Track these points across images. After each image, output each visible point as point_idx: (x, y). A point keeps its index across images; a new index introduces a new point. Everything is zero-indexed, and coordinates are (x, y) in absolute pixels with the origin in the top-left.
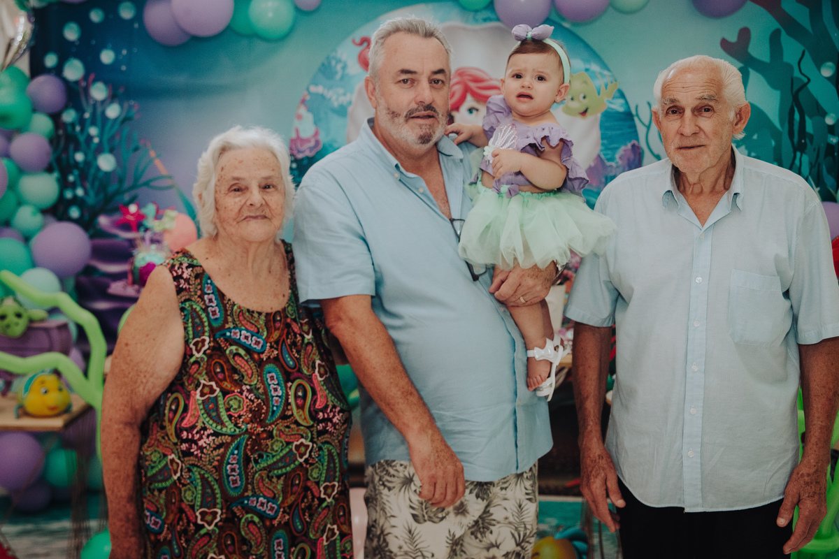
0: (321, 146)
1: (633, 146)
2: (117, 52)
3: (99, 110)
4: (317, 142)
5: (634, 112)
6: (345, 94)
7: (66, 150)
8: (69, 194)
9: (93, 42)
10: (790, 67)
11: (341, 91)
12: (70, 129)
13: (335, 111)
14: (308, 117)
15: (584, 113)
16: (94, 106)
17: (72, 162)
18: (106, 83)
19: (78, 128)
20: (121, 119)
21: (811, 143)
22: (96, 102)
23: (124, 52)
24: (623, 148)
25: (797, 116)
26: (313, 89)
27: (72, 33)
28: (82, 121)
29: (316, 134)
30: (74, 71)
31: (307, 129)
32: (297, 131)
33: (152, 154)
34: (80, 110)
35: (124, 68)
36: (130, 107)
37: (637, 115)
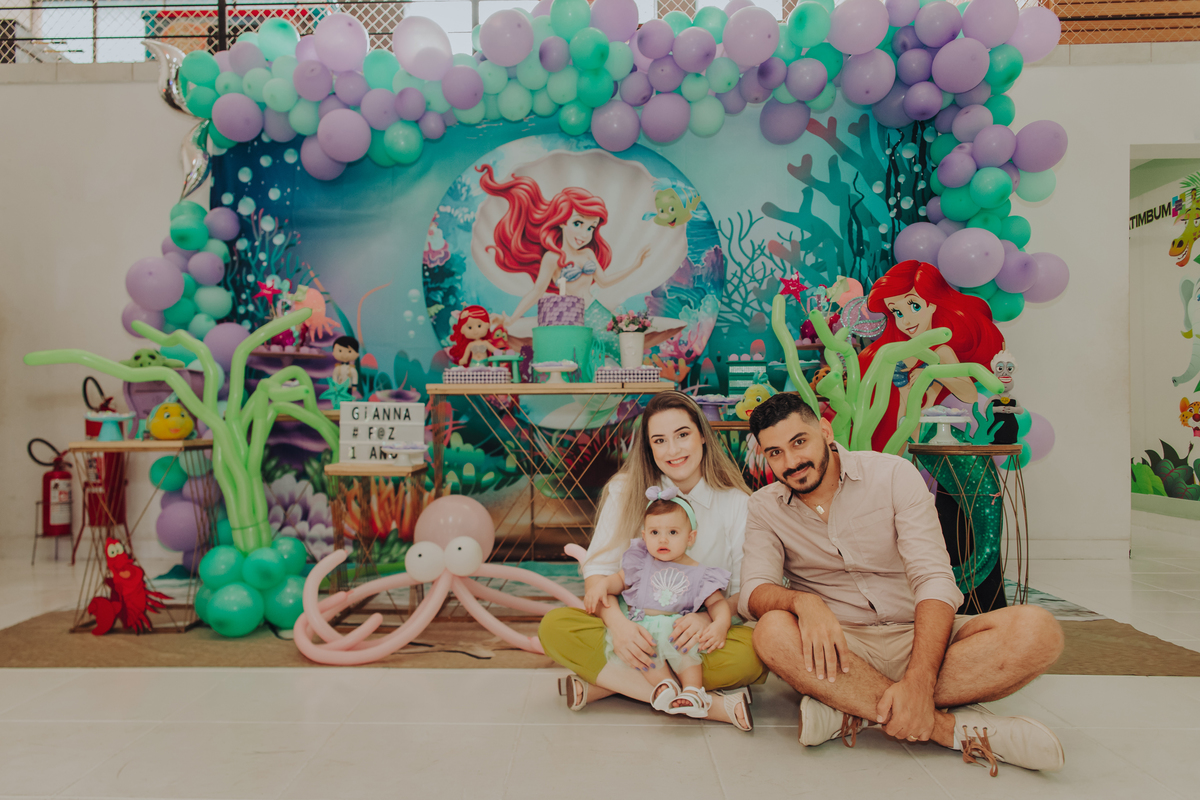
0: (450, 257)
1: (716, 249)
2: (283, 191)
3: (267, 239)
4: (447, 254)
5: (717, 227)
6: (469, 213)
7: (239, 272)
8: (241, 310)
9: (263, 183)
10: (846, 186)
11: (466, 210)
12: (243, 255)
13: (460, 227)
14: (439, 233)
15: (673, 223)
16: (264, 237)
17: (245, 283)
18: (273, 216)
19: (250, 255)
20: (286, 245)
21: (868, 249)
22: (265, 232)
23: (289, 190)
24: (707, 251)
25: (855, 227)
26: (442, 209)
27: (245, 176)
28: (253, 249)
29: (446, 246)
30: (247, 207)
31: (437, 242)
32: (429, 244)
33: (312, 274)
34: (251, 239)
35: (288, 203)
36: (294, 236)
37: (720, 230)
